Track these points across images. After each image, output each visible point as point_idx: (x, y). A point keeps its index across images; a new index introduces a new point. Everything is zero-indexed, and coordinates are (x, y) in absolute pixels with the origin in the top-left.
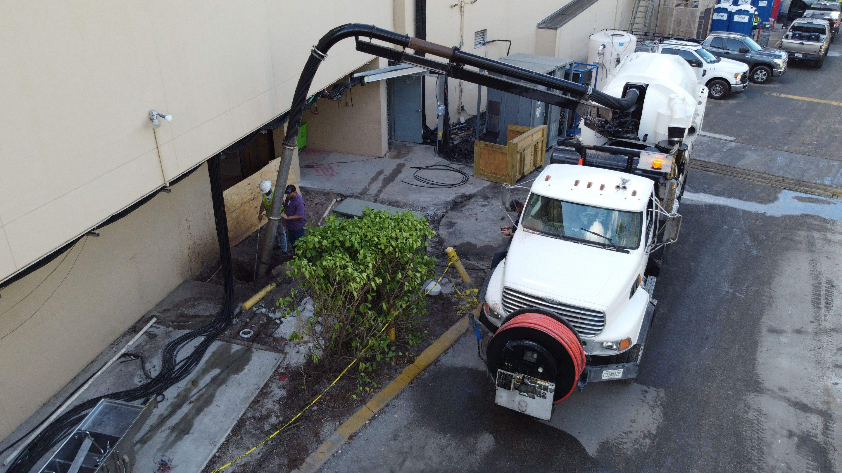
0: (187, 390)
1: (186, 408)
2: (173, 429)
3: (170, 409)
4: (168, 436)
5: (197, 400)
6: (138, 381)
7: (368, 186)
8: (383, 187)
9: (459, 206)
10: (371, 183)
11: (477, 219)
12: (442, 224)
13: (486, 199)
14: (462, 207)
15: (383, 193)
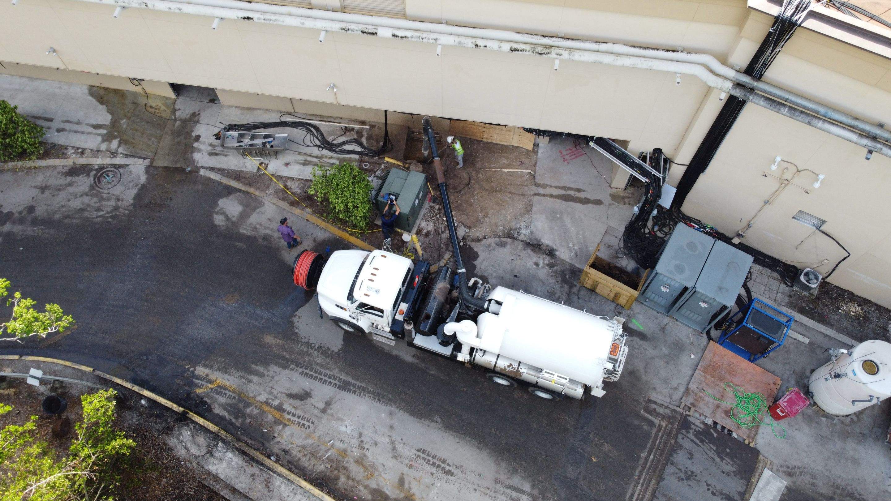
0: (326, 157)
1: (316, 160)
2: (306, 160)
3: (316, 155)
4: (302, 160)
5: (321, 162)
6: (330, 139)
7: (551, 187)
8: (552, 196)
9: (533, 248)
10: (556, 187)
11: (512, 260)
12: (502, 239)
13: (548, 265)
14: (532, 250)
15: (542, 197)
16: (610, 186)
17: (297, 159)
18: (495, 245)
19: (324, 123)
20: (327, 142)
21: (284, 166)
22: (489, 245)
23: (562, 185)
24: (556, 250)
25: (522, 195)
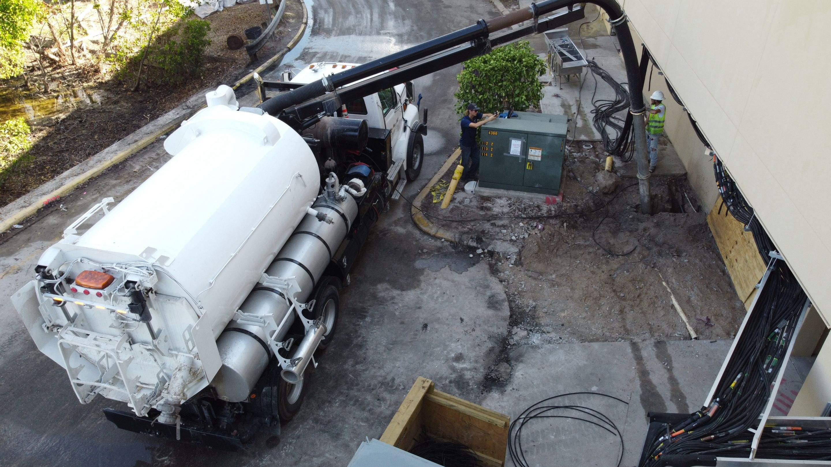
0: (584, 117)
1: (574, 111)
2: (570, 106)
3: (582, 110)
4: (569, 103)
5: (573, 115)
9: (497, 350)
12: (506, 304)
13: (461, 377)
15: (631, 355)
17: (569, 100)
18: (488, 293)
20: (608, 115)
21: (555, 95)
23: (685, 390)
25: (626, 330)
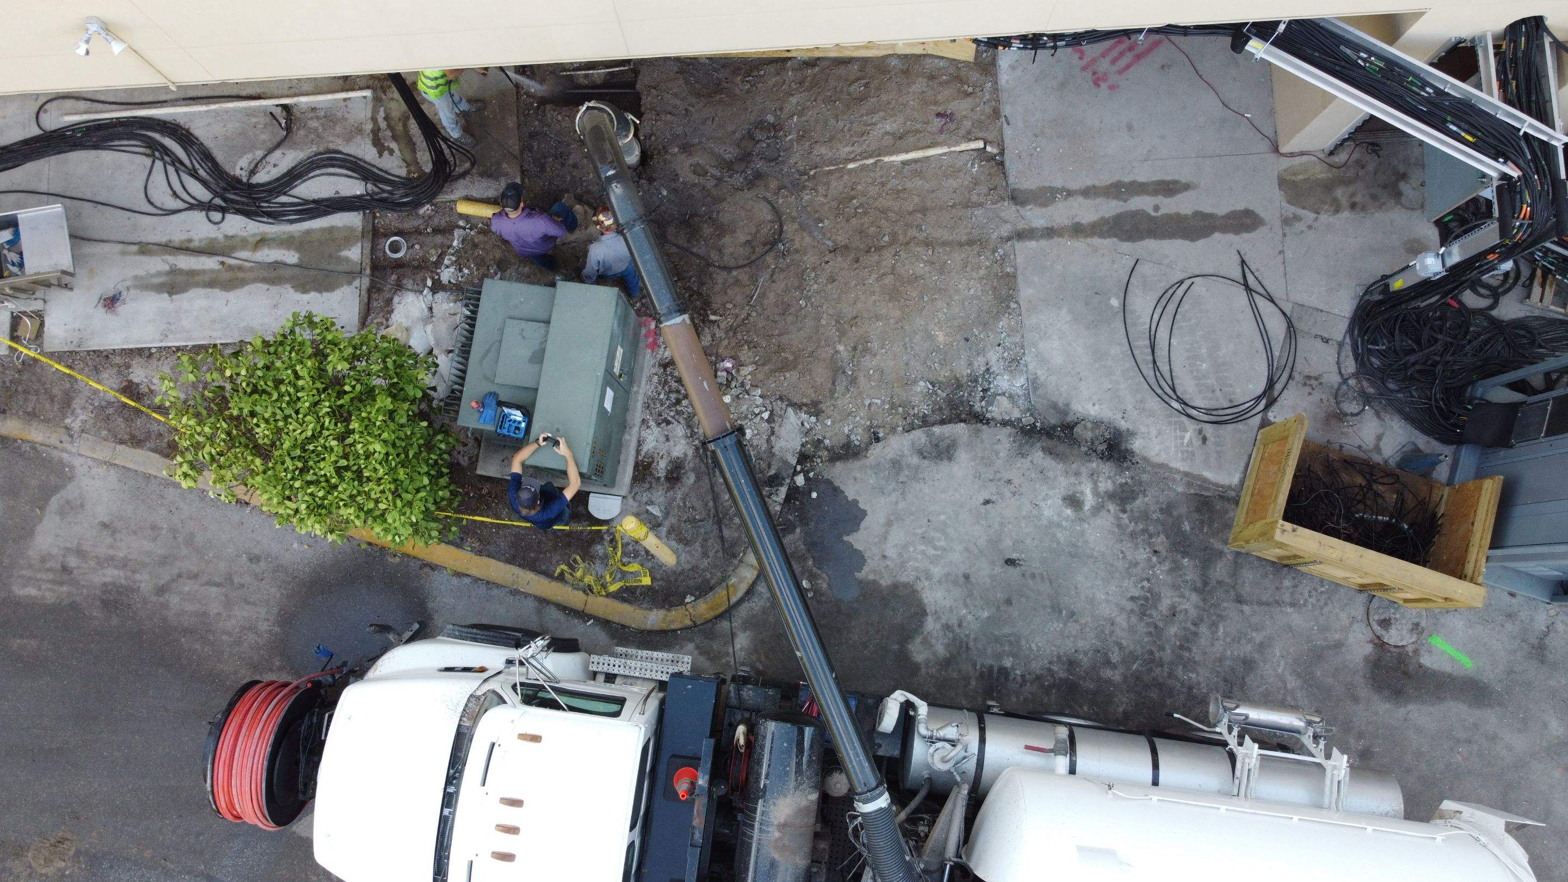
0: (243, 243)
1: (210, 263)
2: (174, 271)
3: (205, 244)
4: (159, 274)
5: (231, 268)
6: (239, 167)
7: (1070, 193)
8: (1078, 230)
9: (1049, 443)
10: (1087, 192)
11: (987, 502)
12: (937, 430)
13: (1111, 496)
14: (1049, 452)
15: (1044, 243)
16: (1276, 150)
17: (141, 272)
18: (915, 460)
19: (203, 108)
20: (234, 184)
21: (101, 311)
22: (896, 465)
23: (1105, 179)
24: (1131, 434)
25: (970, 243)
